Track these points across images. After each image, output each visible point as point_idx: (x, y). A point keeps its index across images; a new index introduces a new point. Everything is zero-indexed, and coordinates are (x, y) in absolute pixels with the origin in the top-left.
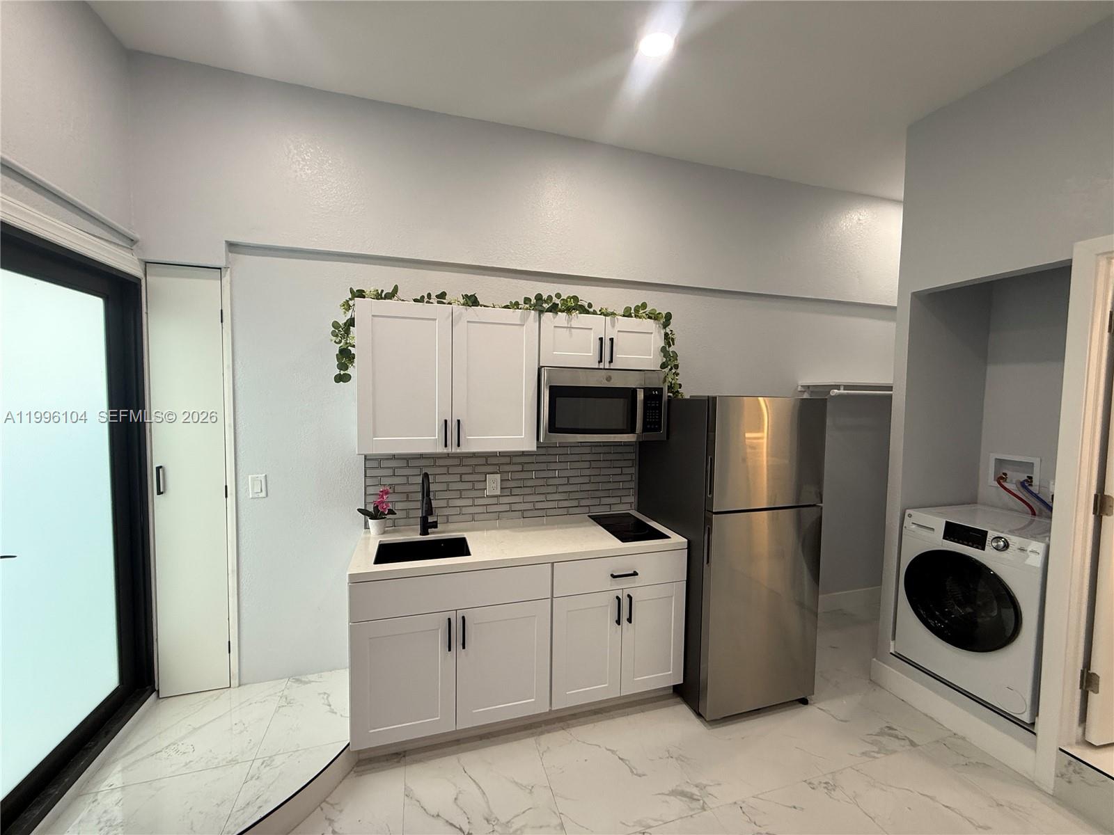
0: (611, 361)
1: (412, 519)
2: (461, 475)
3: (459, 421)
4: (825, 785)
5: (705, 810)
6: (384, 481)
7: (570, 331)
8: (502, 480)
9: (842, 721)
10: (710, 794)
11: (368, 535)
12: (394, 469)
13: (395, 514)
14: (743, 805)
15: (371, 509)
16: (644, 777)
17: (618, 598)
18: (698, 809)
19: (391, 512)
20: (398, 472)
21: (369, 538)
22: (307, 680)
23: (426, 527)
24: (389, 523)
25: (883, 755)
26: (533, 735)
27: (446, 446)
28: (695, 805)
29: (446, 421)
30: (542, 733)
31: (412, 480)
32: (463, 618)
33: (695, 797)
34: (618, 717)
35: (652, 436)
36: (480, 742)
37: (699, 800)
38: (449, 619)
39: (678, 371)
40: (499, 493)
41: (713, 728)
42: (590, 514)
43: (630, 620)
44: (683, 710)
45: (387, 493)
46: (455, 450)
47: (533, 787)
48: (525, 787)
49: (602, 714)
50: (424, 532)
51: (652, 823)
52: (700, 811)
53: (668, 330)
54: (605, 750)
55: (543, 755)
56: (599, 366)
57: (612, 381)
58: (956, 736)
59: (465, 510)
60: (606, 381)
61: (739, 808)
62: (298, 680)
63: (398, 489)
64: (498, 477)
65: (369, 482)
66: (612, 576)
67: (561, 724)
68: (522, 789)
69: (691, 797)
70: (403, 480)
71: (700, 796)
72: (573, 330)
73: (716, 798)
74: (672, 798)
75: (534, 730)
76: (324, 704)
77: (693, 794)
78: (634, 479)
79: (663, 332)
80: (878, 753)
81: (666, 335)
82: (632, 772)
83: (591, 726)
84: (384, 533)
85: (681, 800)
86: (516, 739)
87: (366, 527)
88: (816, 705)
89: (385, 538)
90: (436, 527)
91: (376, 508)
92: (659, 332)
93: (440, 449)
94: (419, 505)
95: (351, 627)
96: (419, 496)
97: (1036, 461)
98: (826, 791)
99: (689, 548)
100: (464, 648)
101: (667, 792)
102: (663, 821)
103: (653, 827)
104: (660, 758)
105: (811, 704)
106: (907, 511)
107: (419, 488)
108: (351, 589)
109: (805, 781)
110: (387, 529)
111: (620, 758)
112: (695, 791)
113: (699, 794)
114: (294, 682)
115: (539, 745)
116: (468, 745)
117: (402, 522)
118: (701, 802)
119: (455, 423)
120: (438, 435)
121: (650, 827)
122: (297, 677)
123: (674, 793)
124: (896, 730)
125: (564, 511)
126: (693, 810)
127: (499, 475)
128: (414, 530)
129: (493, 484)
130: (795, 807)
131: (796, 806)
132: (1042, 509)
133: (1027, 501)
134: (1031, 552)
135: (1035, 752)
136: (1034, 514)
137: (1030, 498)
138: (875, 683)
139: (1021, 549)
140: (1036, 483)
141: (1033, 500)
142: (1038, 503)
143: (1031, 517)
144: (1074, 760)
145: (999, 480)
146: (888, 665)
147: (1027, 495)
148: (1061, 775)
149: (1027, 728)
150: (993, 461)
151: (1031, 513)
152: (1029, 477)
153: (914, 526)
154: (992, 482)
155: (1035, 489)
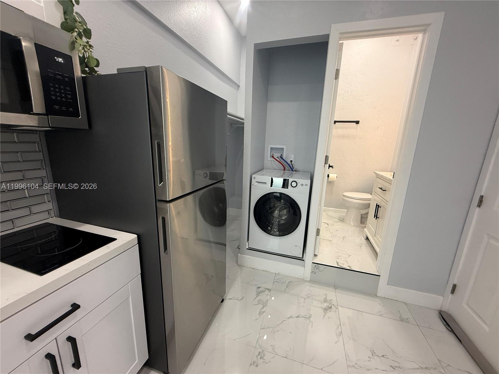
43: (76, 364)
58: (276, 274)
88: (227, 299)
97: (284, 147)
105: (225, 300)
106: (253, 175)
124: (261, 287)
132: (287, 167)
133: (284, 165)
134: (305, 185)
135: (304, 267)
136: (284, 170)
137: (285, 163)
138: (240, 265)
139: (301, 185)
140: (284, 157)
141: (285, 164)
142: (287, 165)
143: (283, 171)
144: (316, 265)
145: (273, 157)
146: (246, 255)
147: (283, 162)
148: (312, 272)
149: (301, 259)
150: (270, 149)
151: (283, 169)
152: (281, 155)
153: (256, 183)
154: (270, 159)
155: (284, 159)
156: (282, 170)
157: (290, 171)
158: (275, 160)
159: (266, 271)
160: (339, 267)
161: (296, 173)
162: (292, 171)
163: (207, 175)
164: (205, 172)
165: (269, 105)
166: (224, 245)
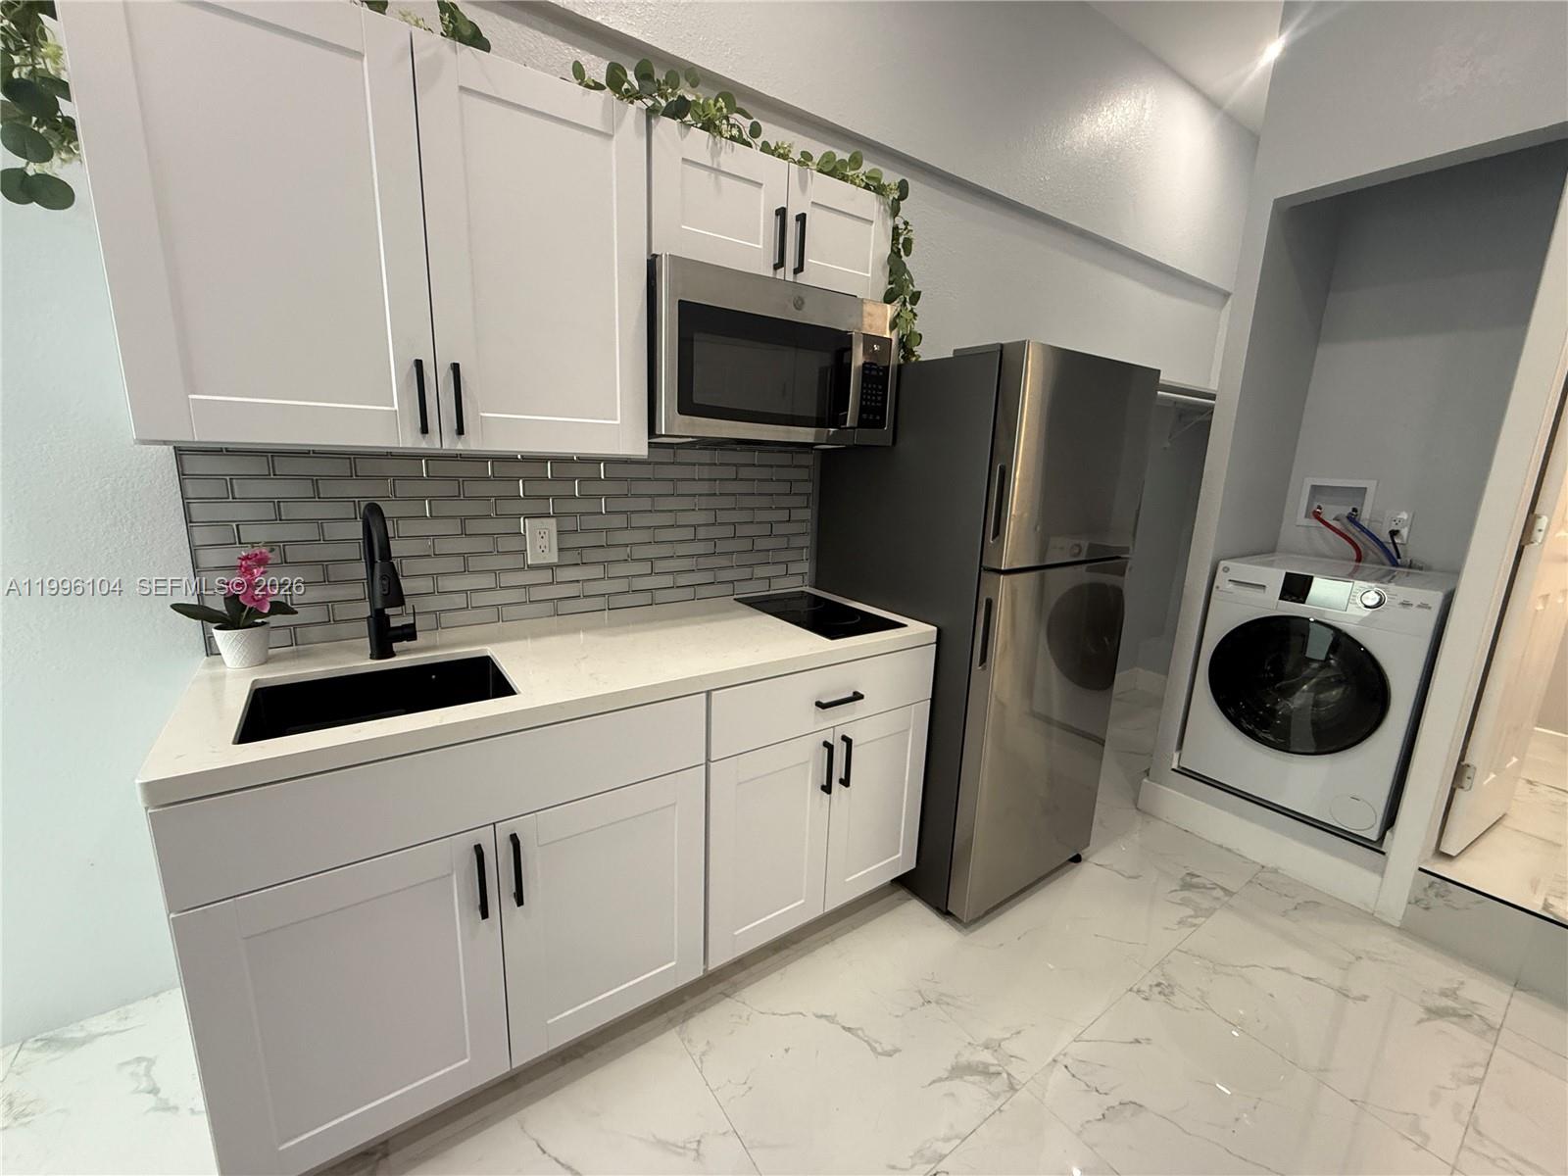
0: (799, 269)
1: (343, 625)
2: (464, 519)
3: (456, 367)
4: (1159, 989)
5: (1017, 1090)
6: (250, 534)
7: (716, 178)
8: (560, 532)
9: (1130, 877)
10: (1012, 1056)
11: (219, 670)
12: (277, 503)
13: (296, 613)
14: (1068, 1061)
15: (218, 604)
16: (897, 1055)
17: (826, 744)
18: (1005, 1091)
19: (279, 608)
20: (289, 510)
21: (223, 677)
22: (80, 1035)
23: (384, 639)
24: (282, 636)
25: (1203, 919)
26: (672, 1023)
27: (425, 430)
28: (999, 1084)
29: (419, 364)
30: (689, 1015)
31: (335, 531)
32: (514, 839)
33: (992, 1069)
34: (819, 947)
35: (869, 437)
36: (562, 1068)
37: (999, 1074)
38: (478, 849)
39: (917, 308)
40: (555, 560)
41: (972, 932)
42: (736, 597)
43: (845, 782)
44: (916, 911)
45: (261, 561)
46: (451, 444)
47: (699, 1142)
48: (684, 1148)
49: (787, 947)
50: (382, 650)
51: (945, 1148)
52: (1008, 1095)
53: (899, 221)
54: (814, 1018)
55: (702, 1062)
56: (775, 274)
57: (805, 308)
58: (1265, 870)
59: (478, 599)
60: (793, 307)
61: (1063, 1068)
62: (49, 1043)
63: (293, 553)
64: (551, 524)
65: (202, 535)
66: (819, 704)
67: (721, 987)
68: (680, 1154)
69: (985, 1072)
70: (308, 532)
71: (1000, 1066)
72: (724, 179)
73: (1022, 1060)
74: (957, 1082)
75: (671, 1013)
76: (137, 1091)
77: (986, 1066)
78: (809, 531)
79: (890, 223)
80: (1196, 917)
81: (895, 229)
82: (874, 1049)
83: (775, 976)
84: (267, 660)
85: (974, 1083)
86: (639, 1043)
87: (211, 649)
88: (1090, 860)
89: (269, 672)
90: (412, 636)
91: (232, 600)
92: (884, 224)
93: (407, 439)
94: (359, 591)
95: (175, 925)
96: (360, 571)
97: (1371, 485)
98: (1163, 997)
99: (938, 642)
100: (520, 902)
101: (946, 1075)
102: (957, 1137)
103: (946, 1156)
104: (912, 1009)
105: (1086, 860)
106: (1222, 562)
107: (355, 551)
108: (156, 822)
109: (1131, 990)
110: (270, 651)
111: (844, 1028)
112: (986, 1057)
113: (996, 1062)
114: (38, 1050)
115: (690, 1041)
116: (538, 1082)
117: (315, 632)
118: (1005, 1075)
119: (446, 375)
120: (398, 399)
121: (942, 1157)
122: (44, 1035)
123: (960, 1071)
124: (1199, 876)
125: (688, 593)
126: (996, 1096)
127: (553, 521)
128: (351, 649)
129: (540, 540)
130: (1137, 1041)
131: (1139, 1037)
132: (1372, 551)
133: (1356, 541)
134: (1419, 606)
135: (1382, 877)
136: (1359, 560)
137: (1361, 538)
138: (1145, 813)
139: (1403, 604)
140: (1365, 517)
141: (1364, 540)
142: (1370, 543)
143: (1354, 563)
144: (1438, 880)
145: (1317, 516)
146: (1167, 786)
147: (1357, 534)
148: (1415, 901)
149: (1376, 846)
150: (1308, 489)
151: (1355, 558)
152: (1355, 510)
153: (1231, 585)
154: (1302, 519)
155: (1365, 524)
156: (1350, 560)
157: (1383, 564)
158: (1322, 525)
159: (1229, 850)
160: (1552, 917)
161: (1408, 573)
162: (1395, 564)
163: (1080, 551)
164: (1077, 542)
165: (1324, 352)
166: (1099, 743)
